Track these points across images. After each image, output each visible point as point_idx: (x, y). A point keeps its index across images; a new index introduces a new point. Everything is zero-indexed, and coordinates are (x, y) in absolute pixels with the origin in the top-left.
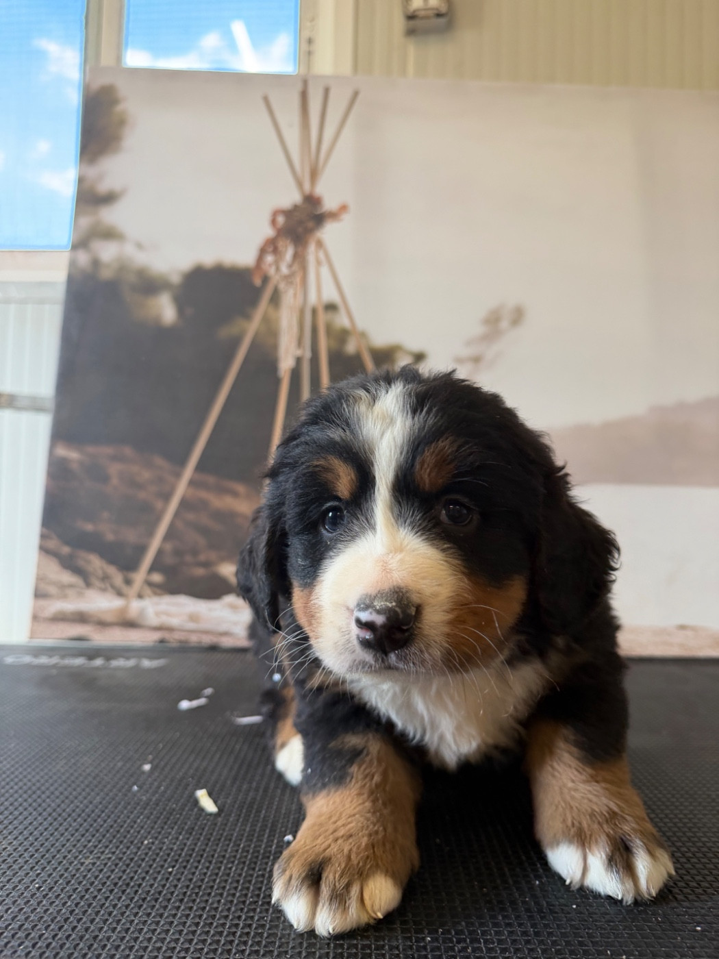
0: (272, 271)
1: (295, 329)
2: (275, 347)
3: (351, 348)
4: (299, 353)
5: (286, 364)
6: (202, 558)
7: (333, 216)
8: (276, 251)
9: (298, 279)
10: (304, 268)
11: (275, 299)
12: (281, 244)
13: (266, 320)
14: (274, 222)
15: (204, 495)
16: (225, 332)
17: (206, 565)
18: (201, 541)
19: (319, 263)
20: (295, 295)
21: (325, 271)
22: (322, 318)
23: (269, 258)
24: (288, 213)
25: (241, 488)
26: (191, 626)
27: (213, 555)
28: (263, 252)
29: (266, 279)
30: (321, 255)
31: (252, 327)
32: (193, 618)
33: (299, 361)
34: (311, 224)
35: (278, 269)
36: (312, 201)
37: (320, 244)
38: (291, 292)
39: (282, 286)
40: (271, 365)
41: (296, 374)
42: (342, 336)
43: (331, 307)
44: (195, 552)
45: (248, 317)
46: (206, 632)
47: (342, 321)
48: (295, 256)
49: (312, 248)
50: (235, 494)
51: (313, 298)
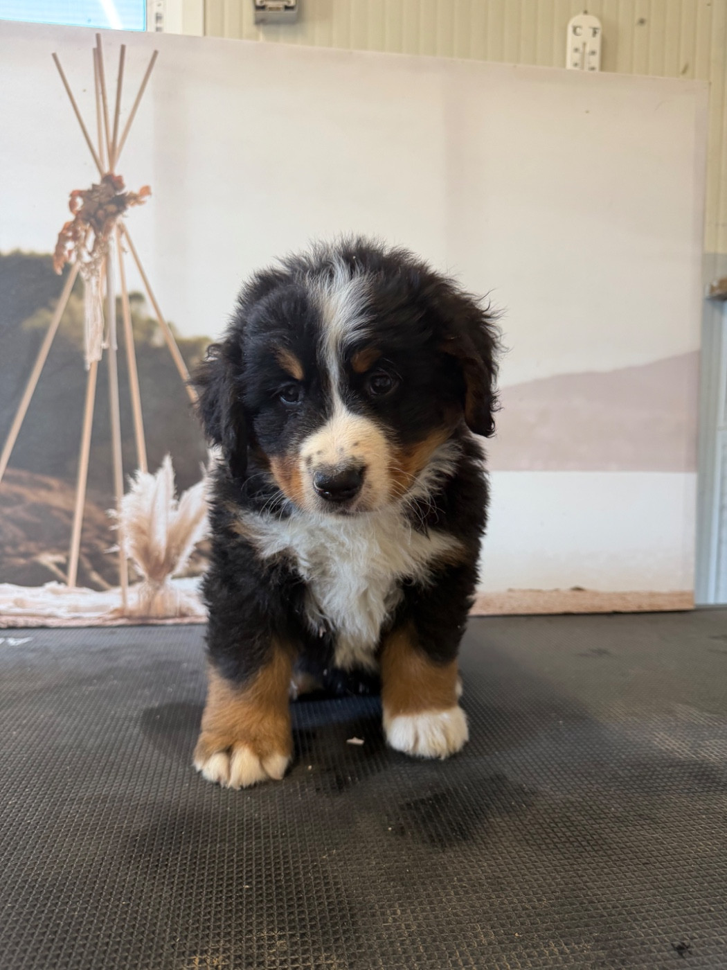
0: (73, 259)
1: (100, 321)
2: (81, 339)
3: (158, 340)
4: (105, 345)
5: (92, 357)
6: (22, 549)
7: (135, 199)
8: (75, 238)
9: (100, 267)
10: (107, 255)
11: (78, 289)
12: (81, 229)
13: (69, 310)
14: (72, 205)
15: (17, 489)
16: (29, 324)
17: (26, 555)
18: (20, 533)
19: (122, 250)
20: (97, 283)
21: (128, 258)
22: (127, 308)
23: (70, 245)
24: (86, 195)
25: (54, 482)
26: (18, 610)
27: (32, 546)
28: (62, 238)
29: (67, 268)
30: (123, 239)
31: (56, 319)
32: (19, 603)
33: (105, 353)
34: (112, 208)
35: (79, 256)
36: (112, 181)
37: (122, 230)
38: (94, 280)
39: (84, 275)
40: (77, 358)
41: (102, 366)
42: (149, 327)
43: (136, 297)
44: (15, 545)
45: (52, 310)
46: (33, 615)
47: (148, 311)
48: (96, 242)
49: (114, 233)
50: (49, 488)
51: (117, 290)
